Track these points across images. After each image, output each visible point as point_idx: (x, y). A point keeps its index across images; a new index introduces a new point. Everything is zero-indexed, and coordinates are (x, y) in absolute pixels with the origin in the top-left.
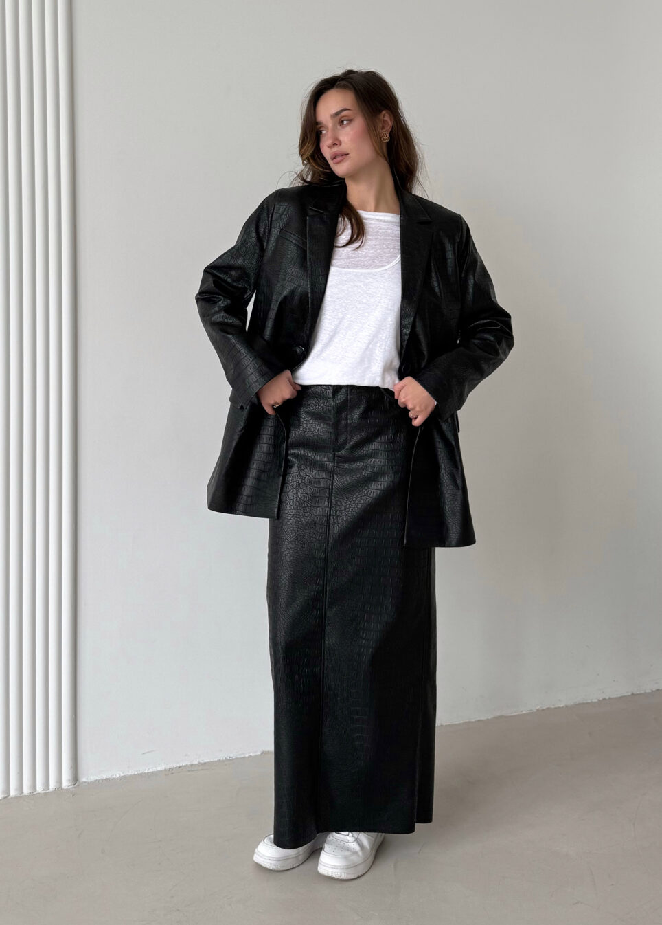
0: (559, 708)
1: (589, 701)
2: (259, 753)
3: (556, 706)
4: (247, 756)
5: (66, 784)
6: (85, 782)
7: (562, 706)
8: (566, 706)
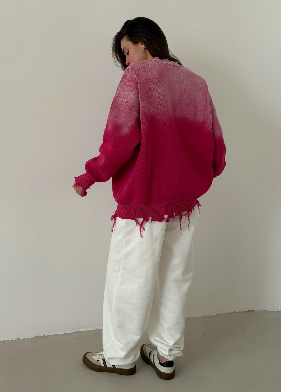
0: (195, 318)
1: (211, 315)
2: (33, 337)
3: (194, 317)
4: (27, 338)
7: (196, 317)
8: (199, 317)
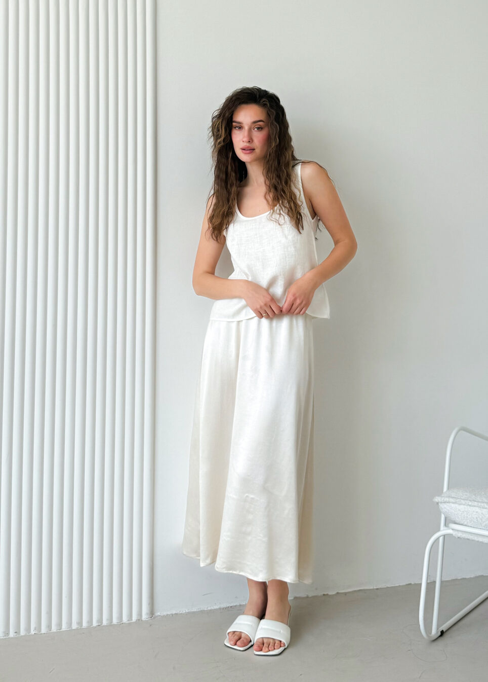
5: (145, 617)
6: (160, 616)
